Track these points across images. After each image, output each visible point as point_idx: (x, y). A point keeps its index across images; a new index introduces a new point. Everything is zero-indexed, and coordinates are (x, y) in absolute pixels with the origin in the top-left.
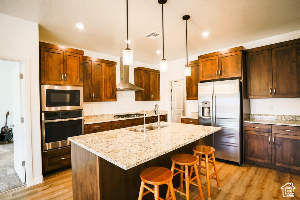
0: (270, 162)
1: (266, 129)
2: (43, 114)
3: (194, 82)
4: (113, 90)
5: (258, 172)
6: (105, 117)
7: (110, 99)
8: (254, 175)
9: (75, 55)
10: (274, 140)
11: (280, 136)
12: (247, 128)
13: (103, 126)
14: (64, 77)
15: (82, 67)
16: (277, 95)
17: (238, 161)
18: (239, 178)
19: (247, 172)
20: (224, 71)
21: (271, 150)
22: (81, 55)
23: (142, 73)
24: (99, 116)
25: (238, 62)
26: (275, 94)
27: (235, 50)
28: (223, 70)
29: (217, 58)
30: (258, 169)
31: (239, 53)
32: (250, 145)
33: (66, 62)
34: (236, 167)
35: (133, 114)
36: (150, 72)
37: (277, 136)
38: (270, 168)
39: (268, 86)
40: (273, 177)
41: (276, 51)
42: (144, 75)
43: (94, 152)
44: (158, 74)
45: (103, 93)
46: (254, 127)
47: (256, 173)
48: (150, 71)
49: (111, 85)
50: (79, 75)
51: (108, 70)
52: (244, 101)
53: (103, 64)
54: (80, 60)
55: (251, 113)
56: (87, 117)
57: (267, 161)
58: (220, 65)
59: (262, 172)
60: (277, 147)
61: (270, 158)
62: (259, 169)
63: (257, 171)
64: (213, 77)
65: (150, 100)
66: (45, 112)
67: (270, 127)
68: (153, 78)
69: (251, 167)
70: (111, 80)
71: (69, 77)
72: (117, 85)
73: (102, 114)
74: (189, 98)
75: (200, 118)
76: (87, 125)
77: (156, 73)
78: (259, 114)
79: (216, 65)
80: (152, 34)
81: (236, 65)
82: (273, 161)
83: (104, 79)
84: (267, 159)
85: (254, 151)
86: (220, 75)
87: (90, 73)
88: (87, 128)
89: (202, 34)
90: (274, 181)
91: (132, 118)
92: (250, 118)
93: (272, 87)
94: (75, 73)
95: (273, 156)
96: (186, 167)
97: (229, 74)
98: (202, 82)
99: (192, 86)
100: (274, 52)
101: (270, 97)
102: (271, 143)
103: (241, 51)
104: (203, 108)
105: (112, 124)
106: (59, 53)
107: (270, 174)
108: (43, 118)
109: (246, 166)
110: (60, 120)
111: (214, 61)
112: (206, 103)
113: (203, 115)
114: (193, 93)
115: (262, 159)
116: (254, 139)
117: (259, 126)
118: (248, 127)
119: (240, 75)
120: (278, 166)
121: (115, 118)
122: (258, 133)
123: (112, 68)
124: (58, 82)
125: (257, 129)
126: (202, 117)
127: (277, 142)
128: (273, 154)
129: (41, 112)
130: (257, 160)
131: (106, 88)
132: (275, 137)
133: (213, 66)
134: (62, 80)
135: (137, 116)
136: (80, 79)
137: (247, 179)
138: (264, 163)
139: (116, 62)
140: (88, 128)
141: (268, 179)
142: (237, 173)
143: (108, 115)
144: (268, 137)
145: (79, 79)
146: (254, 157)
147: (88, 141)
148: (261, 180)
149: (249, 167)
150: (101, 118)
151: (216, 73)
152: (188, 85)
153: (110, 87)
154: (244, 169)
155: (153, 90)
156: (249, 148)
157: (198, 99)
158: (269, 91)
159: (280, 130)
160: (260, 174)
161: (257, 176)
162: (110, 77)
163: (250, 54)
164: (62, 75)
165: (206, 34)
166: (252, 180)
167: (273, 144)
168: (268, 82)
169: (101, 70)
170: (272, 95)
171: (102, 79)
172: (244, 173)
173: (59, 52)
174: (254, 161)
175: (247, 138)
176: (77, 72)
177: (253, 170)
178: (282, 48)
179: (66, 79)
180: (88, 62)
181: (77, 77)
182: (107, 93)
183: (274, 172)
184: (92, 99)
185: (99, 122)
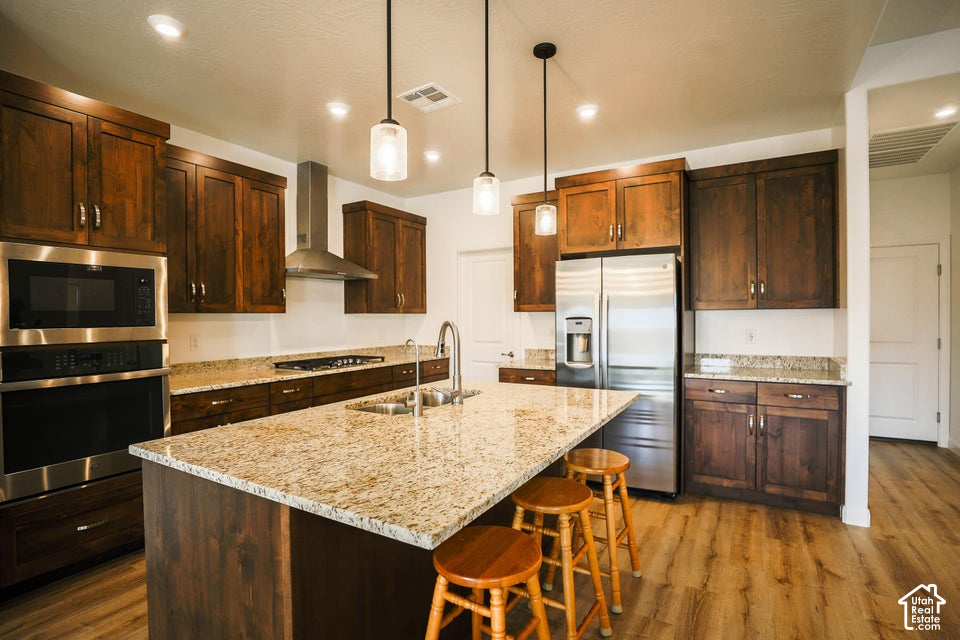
0: (751, 484)
1: (743, 395)
3: (538, 259)
4: (273, 276)
5: (725, 516)
6: (244, 370)
7: (264, 304)
8: (717, 526)
9: (136, 136)
10: (762, 424)
11: (778, 413)
12: (693, 393)
13: (240, 401)
14: (91, 216)
15: (162, 182)
16: (766, 301)
17: (671, 488)
18: (682, 538)
19: (697, 518)
20: (633, 226)
21: (754, 453)
22: (158, 139)
23: (371, 220)
24: (220, 365)
25: (671, 203)
26: (762, 299)
27: (664, 168)
28: (629, 224)
29: (611, 187)
30: (720, 507)
31: (675, 178)
32: (700, 440)
33: (100, 159)
34: (665, 507)
35: (342, 358)
36: (396, 221)
37: (769, 412)
38: (751, 502)
39: (746, 276)
40: (764, 525)
41: (765, 180)
42: (378, 228)
43: (272, 494)
44: (421, 227)
45: (240, 282)
46: (710, 390)
47: (719, 519)
48: (397, 218)
49: (266, 257)
50: (150, 213)
51: (255, 203)
52: (686, 315)
53: (238, 180)
54: (154, 157)
55: (697, 352)
56: (177, 368)
57: (743, 484)
58: (620, 211)
59: (734, 512)
60: (770, 442)
61: (752, 472)
62: (724, 505)
63: (720, 513)
64: (599, 245)
65: (396, 310)
67: (751, 388)
68: (405, 241)
69: (701, 502)
70: (268, 240)
71: (109, 215)
72: (286, 255)
73: (233, 357)
74: (522, 306)
75: (560, 367)
76: (182, 396)
77: (416, 225)
78: (718, 353)
79: (609, 210)
80: (425, 92)
81: (665, 212)
82: (759, 483)
83: (241, 233)
84: (743, 478)
85: (709, 458)
86: (620, 239)
87: (191, 207)
88: (180, 407)
89: (578, 110)
90: (768, 536)
91: (342, 370)
92: (693, 365)
93: (754, 279)
94: (135, 205)
95: (759, 467)
96: (564, 519)
97: (647, 238)
98: (565, 257)
99: (533, 268)
100: (761, 183)
101: (749, 306)
102: (754, 433)
103: (680, 171)
104: (570, 337)
105: (272, 392)
106: (69, 120)
107: (755, 518)
109: (688, 502)
110: (61, 382)
111: (604, 197)
112: (579, 320)
113: (570, 358)
114: (534, 291)
115: (732, 476)
116: (713, 423)
117: (724, 387)
118: (695, 390)
119: (676, 240)
120: (771, 495)
121: (277, 373)
122: (722, 405)
123: (272, 199)
124: (63, 235)
125: (719, 396)
126: (566, 363)
127: (769, 431)
128: (759, 459)
130: (717, 481)
131: (250, 265)
132: (766, 416)
133: (600, 213)
134: (82, 227)
135: (355, 363)
136: (155, 227)
137: (701, 539)
138: (736, 489)
139: (285, 179)
140: (184, 406)
141: (753, 533)
142: (671, 524)
143: (251, 361)
144: (747, 415)
145: (150, 225)
146: (711, 475)
147: (224, 455)
148: (737, 536)
149: (697, 505)
150: (229, 372)
151: (608, 233)
152: (520, 265)
153: (262, 262)
154: (686, 509)
155: (404, 278)
156: (697, 449)
157: (554, 311)
158: (748, 289)
159: (779, 395)
160: (728, 521)
161: (723, 529)
162: (262, 228)
163: (700, 184)
164: (82, 208)
165: (587, 112)
166: (713, 540)
167: (759, 434)
168: (745, 265)
169: (231, 200)
170: (755, 301)
171: (236, 232)
172: (689, 523)
173: (69, 116)
174: (709, 485)
175: (691, 422)
176: (144, 199)
177: (709, 509)
178: (781, 174)
179: (98, 225)
180: (185, 167)
181: (144, 220)
182: (252, 284)
183: (762, 510)
184: (197, 302)
185: (226, 385)
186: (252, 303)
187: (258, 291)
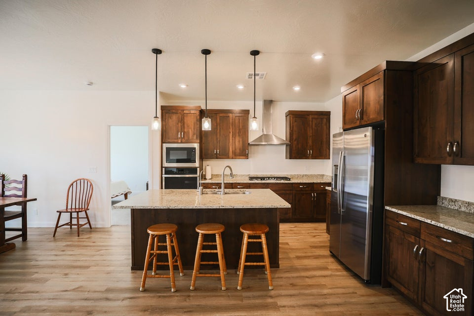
2: (164, 169)
4: (244, 145)
6: (239, 178)
7: (240, 156)
9: (192, 112)
12: (389, 220)
20: (366, 110)
21: (417, 274)
22: (197, 111)
23: (292, 119)
28: (364, 109)
29: (358, 88)
31: (382, 76)
33: (184, 120)
36: (308, 117)
37: (426, 246)
41: (462, 57)
42: (294, 121)
44: (326, 117)
45: (231, 149)
46: (397, 221)
48: (308, 115)
49: (241, 140)
50: (195, 132)
51: (237, 122)
53: (231, 115)
54: (196, 116)
58: (361, 101)
60: (427, 270)
64: (354, 123)
65: (307, 158)
66: (165, 168)
67: (418, 226)
68: (313, 125)
70: (242, 133)
71: (185, 134)
79: (358, 102)
83: (231, 132)
84: (412, 291)
86: (361, 119)
93: (451, 140)
94: (192, 131)
95: (420, 286)
105: (233, 186)
106: (177, 112)
108: (164, 173)
111: (356, 94)
115: (406, 286)
118: (391, 219)
123: (243, 119)
124: (176, 141)
125: (401, 226)
127: (427, 260)
128: (420, 282)
129: (162, 167)
131: (235, 143)
133: (355, 103)
134: (179, 138)
136: (197, 136)
143: (242, 176)
144: (414, 245)
145: (195, 136)
153: (239, 142)
159: (433, 235)
162: (239, 129)
163: (420, 71)
164: (179, 133)
169: (228, 122)
175: (388, 240)
179: (182, 137)
181: (194, 134)
182: (235, 149)
184: (217, 156)
185: (216, 182)
186: (235, 156)
187: (238, 151)
